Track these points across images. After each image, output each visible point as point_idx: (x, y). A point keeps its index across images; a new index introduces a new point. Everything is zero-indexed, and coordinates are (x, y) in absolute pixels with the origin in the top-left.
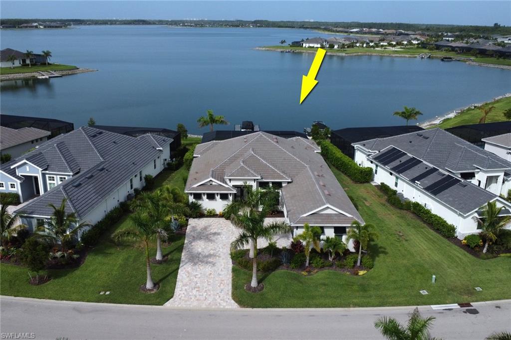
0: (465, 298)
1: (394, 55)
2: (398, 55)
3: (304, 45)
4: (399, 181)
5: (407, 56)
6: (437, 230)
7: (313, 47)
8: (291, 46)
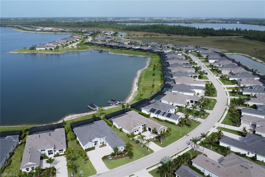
0: (186, 134)
1: (80, 51)
2: (81, 51)
3: (37, 49)
4: (158, 116)
5: (85, 51)
6: (172, 124)
7: (42, 50)
8: (30, 50)
